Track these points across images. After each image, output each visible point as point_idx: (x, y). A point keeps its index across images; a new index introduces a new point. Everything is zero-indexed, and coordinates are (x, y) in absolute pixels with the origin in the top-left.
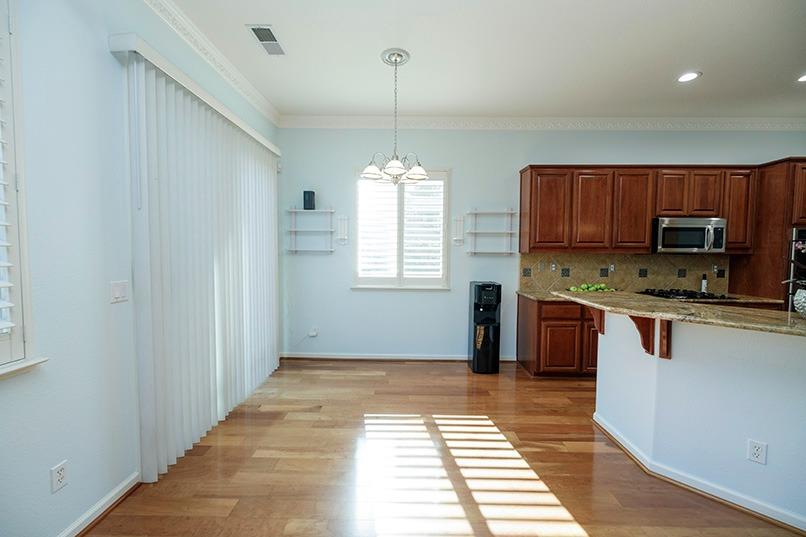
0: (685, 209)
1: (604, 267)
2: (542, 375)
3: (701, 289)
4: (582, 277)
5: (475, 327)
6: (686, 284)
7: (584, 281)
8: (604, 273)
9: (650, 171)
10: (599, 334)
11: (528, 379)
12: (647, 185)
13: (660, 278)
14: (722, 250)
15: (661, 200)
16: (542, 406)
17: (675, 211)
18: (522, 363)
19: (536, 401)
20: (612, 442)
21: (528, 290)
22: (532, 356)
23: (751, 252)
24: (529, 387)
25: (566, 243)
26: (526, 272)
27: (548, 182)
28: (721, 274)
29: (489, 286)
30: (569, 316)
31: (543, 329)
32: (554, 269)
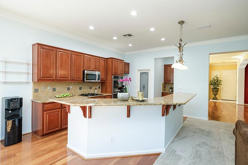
0: (91, 68)
1: (68, 87)
2: (44, 135)
3: (95, 92)
4: (61, 91)
5: (6, 122)
6: (92, 91)
7: (61, 93)
8: (69, 89)
9: (82, 55)
10: (68, 114)
11: (38, 139)
12: (81, 59)
13: (85, 90)
14: (100, 81)
15: (85, 64)
16: (45, 150)
17: (89, 69)
18: (35, 133)
19: (42, 149)
20: (74, 153)
21: (37, 98)
22: (40, 128)
23: (105, 81)
24: (39, 143)
25: (54, 78)
26: (36, 91)
27: (46, 52)
28: (99, 88)
29: (15, 99)
30: (56, 107)
31: (45, 115)
32: (49, 88)
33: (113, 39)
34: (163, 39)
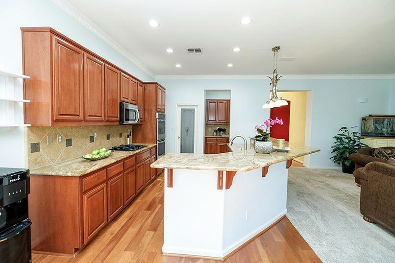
0: (129, 99)
1: (92, 135)
4: (80, 145)
6: (122, 141)
7: (81, 148)
8: (92, 139)
9: (118, 71)
12: (118, 80)
13: (114, 139)
15: (122, 90)
17: (126, 100)
25: (81, 117)
26: (35, 148)
27: (67, 54)
28: (130, 134)
30: (101, 181)
32: (60, 140)
33: (167, 53)
34: (230, 65)
